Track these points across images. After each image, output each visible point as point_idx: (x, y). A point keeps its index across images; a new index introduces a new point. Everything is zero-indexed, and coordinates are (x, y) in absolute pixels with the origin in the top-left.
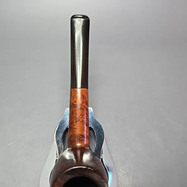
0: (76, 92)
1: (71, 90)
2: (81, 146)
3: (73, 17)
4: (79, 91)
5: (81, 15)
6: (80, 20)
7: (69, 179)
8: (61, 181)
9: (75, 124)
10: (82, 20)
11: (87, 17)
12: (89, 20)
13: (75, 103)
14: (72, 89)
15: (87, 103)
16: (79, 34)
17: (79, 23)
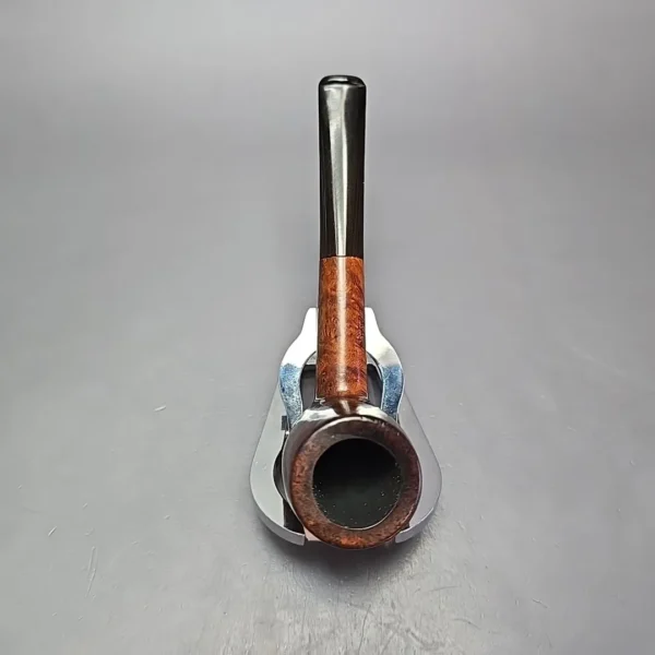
0: (335, 265)
1: (321, 261)
2: (349, 391)
3: (325, 81)
4: (341, 263)
5: (344, 76)
6: (341, 89)
7: (333, 443)
8: (315, 449)
9: (333, 341)
10: (346, 87)
11: (360, 81)
12: (364, 89)
13: (333, 293)
14: (325, 260)
15: (361, 292)
16: (337, 124)
17: (337, 96)
